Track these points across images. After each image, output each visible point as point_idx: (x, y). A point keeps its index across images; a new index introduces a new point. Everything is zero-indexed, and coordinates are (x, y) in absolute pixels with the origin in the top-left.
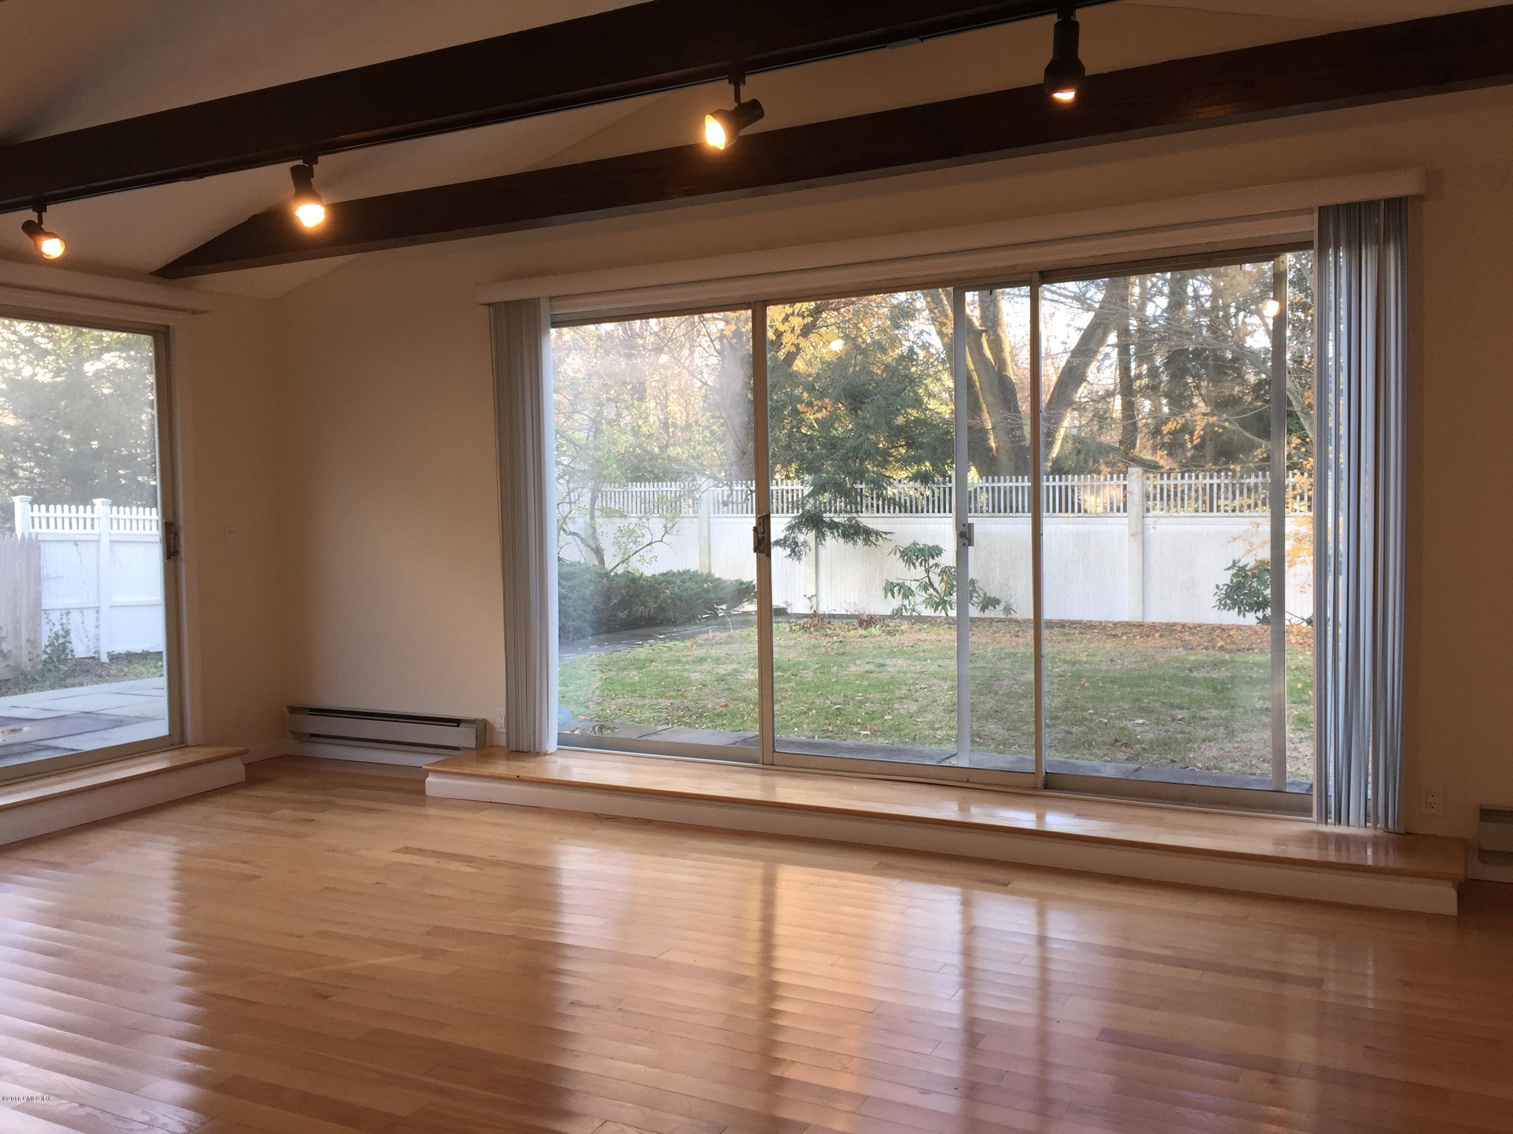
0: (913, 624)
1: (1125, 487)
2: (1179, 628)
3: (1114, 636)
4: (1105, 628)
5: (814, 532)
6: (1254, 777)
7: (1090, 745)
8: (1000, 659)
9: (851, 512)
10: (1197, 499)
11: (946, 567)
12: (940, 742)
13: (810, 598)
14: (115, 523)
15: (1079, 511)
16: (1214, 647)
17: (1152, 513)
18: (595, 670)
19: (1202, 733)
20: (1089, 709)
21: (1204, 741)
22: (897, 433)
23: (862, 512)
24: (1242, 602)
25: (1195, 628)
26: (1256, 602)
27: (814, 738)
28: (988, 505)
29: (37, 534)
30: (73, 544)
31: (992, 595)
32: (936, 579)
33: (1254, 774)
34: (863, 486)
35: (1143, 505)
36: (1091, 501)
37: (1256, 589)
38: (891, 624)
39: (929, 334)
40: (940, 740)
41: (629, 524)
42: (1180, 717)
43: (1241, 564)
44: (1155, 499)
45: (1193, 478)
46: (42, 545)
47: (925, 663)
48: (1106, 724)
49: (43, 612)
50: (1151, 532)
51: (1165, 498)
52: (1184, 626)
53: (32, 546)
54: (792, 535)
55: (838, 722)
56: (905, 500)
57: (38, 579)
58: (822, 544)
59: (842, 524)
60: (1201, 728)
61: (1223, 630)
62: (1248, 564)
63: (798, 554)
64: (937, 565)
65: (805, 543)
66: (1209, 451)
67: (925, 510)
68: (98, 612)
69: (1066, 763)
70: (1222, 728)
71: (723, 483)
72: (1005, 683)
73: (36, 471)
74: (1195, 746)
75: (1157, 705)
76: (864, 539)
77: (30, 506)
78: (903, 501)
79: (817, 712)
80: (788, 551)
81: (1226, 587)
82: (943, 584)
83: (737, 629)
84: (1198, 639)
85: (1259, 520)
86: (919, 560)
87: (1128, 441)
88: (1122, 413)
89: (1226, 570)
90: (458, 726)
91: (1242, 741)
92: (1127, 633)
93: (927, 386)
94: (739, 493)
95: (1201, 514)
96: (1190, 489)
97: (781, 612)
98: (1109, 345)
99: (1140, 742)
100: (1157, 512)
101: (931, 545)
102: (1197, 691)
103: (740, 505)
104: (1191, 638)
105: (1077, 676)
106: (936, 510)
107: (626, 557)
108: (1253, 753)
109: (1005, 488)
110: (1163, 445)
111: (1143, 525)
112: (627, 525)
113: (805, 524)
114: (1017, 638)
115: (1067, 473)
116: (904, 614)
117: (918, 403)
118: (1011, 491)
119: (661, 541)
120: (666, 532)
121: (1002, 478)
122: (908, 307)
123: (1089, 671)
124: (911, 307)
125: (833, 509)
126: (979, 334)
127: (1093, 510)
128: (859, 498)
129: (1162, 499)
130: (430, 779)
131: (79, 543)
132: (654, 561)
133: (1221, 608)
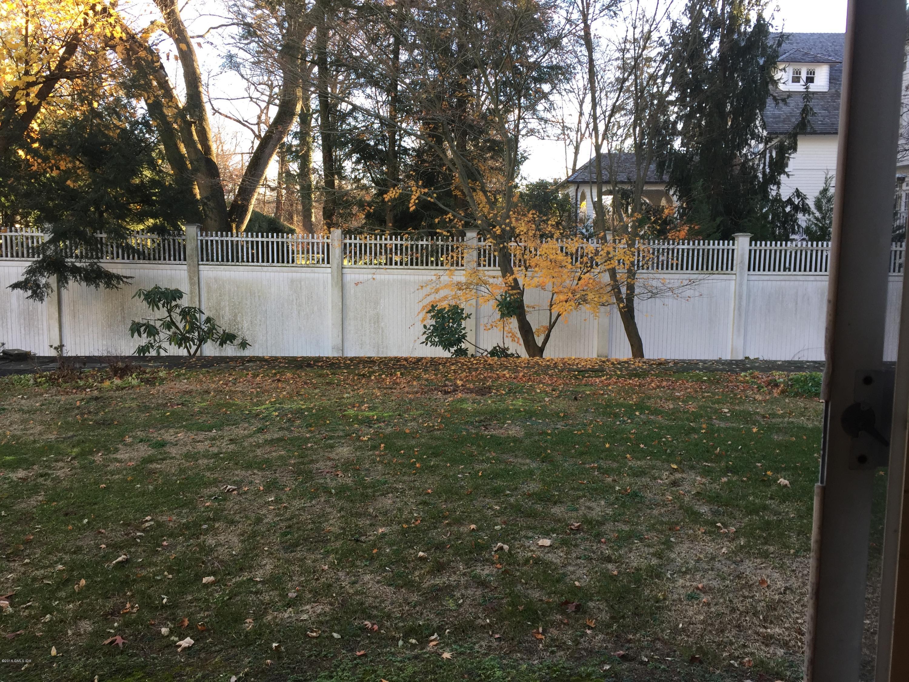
0: (167, 367)
1: (328, 244)
5: (56, 275)
10: (381, 255)
11: (186, 308)
23: (103, 258)
28: (217, 255)
34: (103, 235)
35: (342, 259)
38: (144, 369)
44: (350, 254)
50: (348, 279)
51: (358, 254)
54: (34, 278)
56: (144, 249)
58: (64, 286)
59: (84, 268)
62: (443, 308)
63: (40, 295)
64: (177, 306)
67: (162, 258)
76: (106, 283)
78: (141, 250)
81: (431, 327)
82: (184, 323)
86: (162, 302)
89: (427, 313)
101: (172, 288)
106: (172, 258)
113: (46, 268)
116: (151, 351)
118: (237, 245)
125: (74, 255)
126: (189, 124)
128: (99, 246)
129: (355, 254)
133: (429, 344)
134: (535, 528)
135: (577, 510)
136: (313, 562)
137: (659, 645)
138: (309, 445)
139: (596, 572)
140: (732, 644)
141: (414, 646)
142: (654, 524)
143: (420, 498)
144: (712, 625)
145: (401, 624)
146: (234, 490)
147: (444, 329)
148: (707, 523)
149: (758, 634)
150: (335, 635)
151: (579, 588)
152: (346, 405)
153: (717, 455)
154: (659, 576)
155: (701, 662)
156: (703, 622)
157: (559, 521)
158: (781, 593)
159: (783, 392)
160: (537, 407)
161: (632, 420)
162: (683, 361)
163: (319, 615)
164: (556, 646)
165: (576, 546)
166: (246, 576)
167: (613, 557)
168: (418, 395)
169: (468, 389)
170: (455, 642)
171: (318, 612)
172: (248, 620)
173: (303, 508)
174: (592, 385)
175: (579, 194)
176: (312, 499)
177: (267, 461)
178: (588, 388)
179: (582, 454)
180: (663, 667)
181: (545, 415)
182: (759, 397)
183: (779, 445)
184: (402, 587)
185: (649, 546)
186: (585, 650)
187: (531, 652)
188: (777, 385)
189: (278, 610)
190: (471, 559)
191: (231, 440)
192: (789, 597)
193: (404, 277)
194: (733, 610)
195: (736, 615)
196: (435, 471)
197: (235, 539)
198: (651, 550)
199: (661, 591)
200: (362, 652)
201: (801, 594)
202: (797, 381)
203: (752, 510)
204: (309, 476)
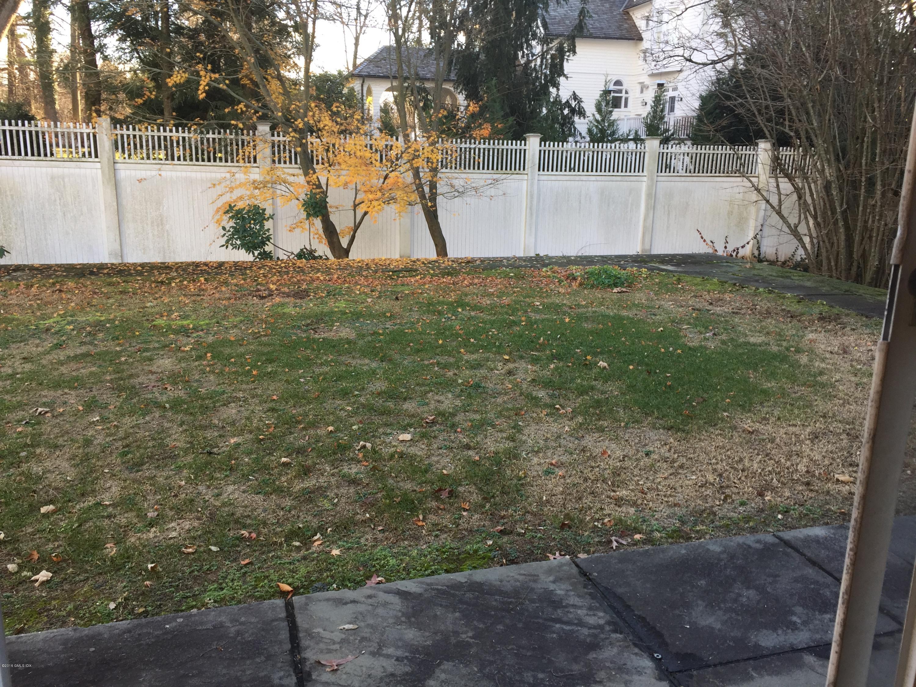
43: (236, 208)
50: (122, 176)
89: (225, 213)
111: (114, 169)
133: (230, 247)
134: (391, 424)
135: (427, 404)
136: (166, 479)
137: (529, 517)
138: (123, 359)
139: (459, 460)
140: (590, 508)
141: (298, 549)
142: (500, 412)
143: (267, 406)
144: (570, 494)
145: (279, 529)
146: (46, 412)
147: (245, 230)
148: (546, 406)
149: (608, 497)
150: (214, 548)
151: (447, 475)
152: (152, 314)
153: (541, 345)
154: (516, 457)
155: (570, 527)
156: (562, 493)
157: (413, 416)
158: (620, 461)
159: (581, 284)
160: (360, 307)
161: (456, 316)
162: (489, 259)
163: (189, 531)
164: (438, 530)
165: (435, 437)
166: (91, 501)
167: (472, 444)
168: (232, 301)
169: (283, 293)
170: (340, 539)
171: (187, 527)
172: (108, 545)
173: (137, 426)
174: (408, 285)
175: (365, 89)
176: (144, 415)
177: (76, 379)
178: (406, 288)
179: (418, 351)
180: (539, 535)
181: (371, 316)
182: (562, 290)
183: (591, 332)
184: (271, 494)
185: (501, 431)
186: (466, 530)
187: (416, 538)
188: (575, 279)
189: (139, 531)
190: (336, 460)
191: (24, 358)
192: (627, 463)
193: (189, 174)
194: (586, 480)
195: (589, 483)
196: (274, 377)
197: (65, 465)
198: (504, 435)
199: (521, 470)
200: (247, 561)
201: (637, 460)
202: (592, 274)
203: (582, 391)
204: (133, 392)
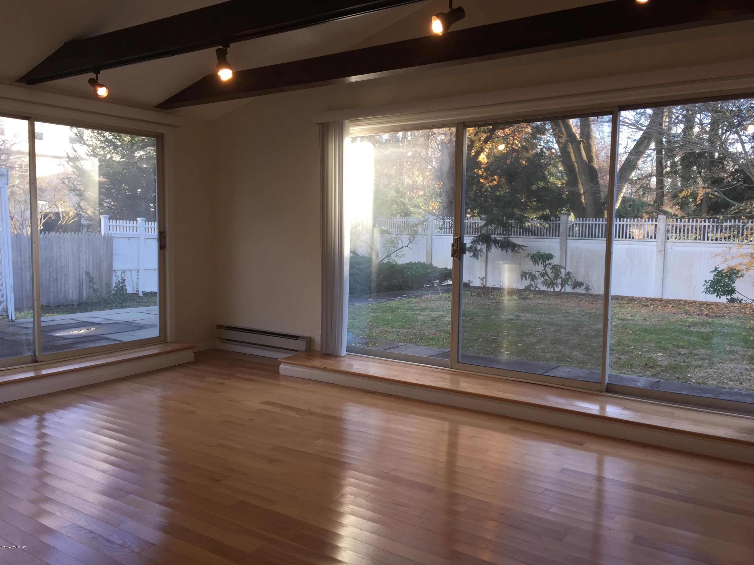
0: (536, 294)
1: (656, 225)
2: (683, 303)
3: (646, 306)
4: (641, 301)
5: (486, 244)
6: (725, 390)
7: (631, 366)
8: (583, 316)
9: (505, 235)
10: (696, 233)
11: (555, 265)
12: (548, 360)
13: (481, 279)
14: (147, 229)
15: (630, 238)
16: (702, 314)
17: (670, 240)
18: (369, 312)
19: (695, 363)
20: (631, 346)
21: (696, 367)
22: (531, 194)
23: (511, 235)
24: (719, 290)
25: (692, 303)
26: (727, 290)
27: (480, 354)
28: (579, 233)
29: (111, 234)
30: (128, 239)
31: (579, 280)
32: (549, 271)
33: (725, 388)
34: (513, 221)
35: (665, 236)
36: (636, 232)
37: (728, 283)
38: (524, 294)
39: (552, 142)
40: (548, 359)
41: (392, 237)
42: (683, 353)
43: (720, 269)
44: (672, 233)
45: (695, 221)
46: (113, 238)
47: (541, 316)
48: (641, 355)
49: (113, 271)
50: (669, 250)
51: (678, 232)
52: (685, 301)
53: (109, 240)
54: (474, 246)
55: (493, 346)
56: (535, 229)
57: (111, 255)
58: (489, 251)
59: (500, 240)
60: (695, 360)
61: (708, 305)
62: (724, 269)
63: (477, 255)
64: (550, 264)
65: (481, 250)
66: (704, 208)
67: (545, 235)
68: (138, 272)
69: (617, 376)
70: (707, 361)
71: (440, 218)
72: (585, 329)
73: (112, 203)
74: (691, 370)
75: (670, 346)
76: (512, 249)
77: (108, 220)
78: (533, 230)
79: (482, 340)
80: (472, 254)
81: (710, 281)
82: (553, 274)
83: (444, 293)
84: (693, 309)
85: (730, 246)
86: (541, 261)
87: (659, 202)
88: (656, 186)
89: (711, 272)
90: (297, 339)
91: (718, 368)
92: (653, 305)
93: (549, 170)
94: (448, 223)
95: (698, 241)
96: (692, 228)
97: (467, 285)
98: (651, 149)
99: (659, 366)
100: (673, 240)
101: (547, 253)
102: (694, 339)
103: (448, 230)
104: (689, 309)
105: (625, 327)
106: (551, 235)
107: (389, 254)
108: (725, 376)
109: (589, 224)
110: (678, 204)
111: (665, 246)
112: (390, 238)
113: (481, 240)
114: (592, 305)
115: (623, 217)
116: (531, 289)
117: (544, 179)
118: (592, 226)
119: (407, 247)
120: (410, 242)
121: (588, 219)
122: (542, 128)
123: (632, 325)
124: (543, 128)
125: (496, 233)
126: (579, 142)
127: (637, 237)
128: (510, 228)
129: (676, 232)
130: (282, 366)
131: (130, 238)
132: (403, 256)
133: (707, 293)
